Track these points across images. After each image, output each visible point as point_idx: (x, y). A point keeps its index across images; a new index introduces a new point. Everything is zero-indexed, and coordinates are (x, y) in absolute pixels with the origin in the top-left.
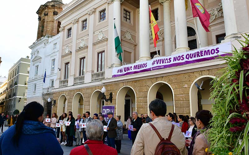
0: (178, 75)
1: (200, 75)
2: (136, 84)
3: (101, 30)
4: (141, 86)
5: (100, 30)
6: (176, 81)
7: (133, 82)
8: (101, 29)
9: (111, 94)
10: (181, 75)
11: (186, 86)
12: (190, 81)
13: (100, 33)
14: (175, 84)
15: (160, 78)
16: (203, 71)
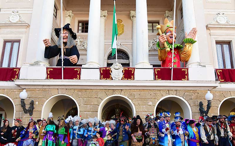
0: (142, 90)
1: (167, 94)
2: (80, 93)
3: (17, 10)
4: (90, 97)
5: (14, 10)
6: (139, 96)
7: (75, 90)
8: (18, 8)
9: (32, 103)
10: (146, 91)
11: (151, 103)
12: (155, 99)
13: (13, 13)
14: (137, 100)
15: (118, 91)
16: (171, 91)
